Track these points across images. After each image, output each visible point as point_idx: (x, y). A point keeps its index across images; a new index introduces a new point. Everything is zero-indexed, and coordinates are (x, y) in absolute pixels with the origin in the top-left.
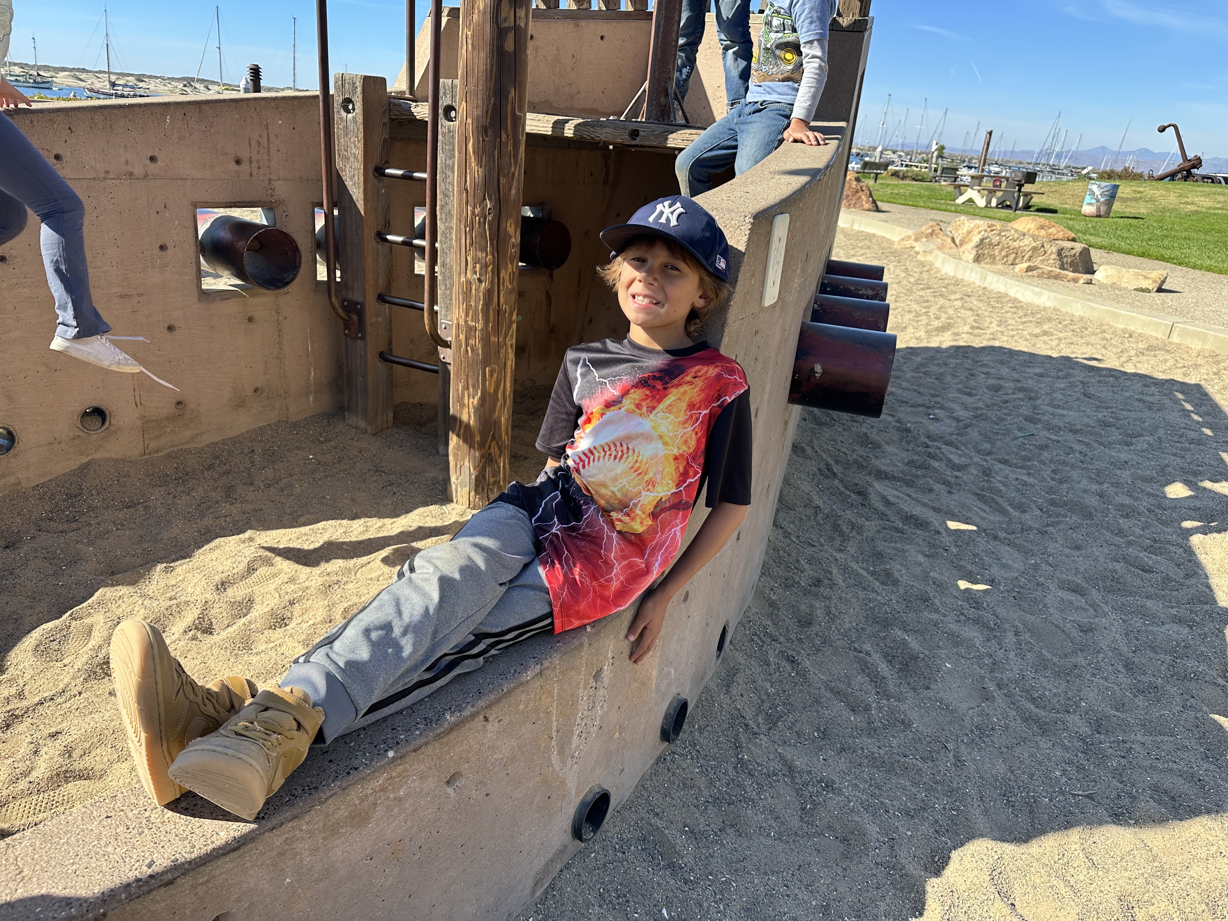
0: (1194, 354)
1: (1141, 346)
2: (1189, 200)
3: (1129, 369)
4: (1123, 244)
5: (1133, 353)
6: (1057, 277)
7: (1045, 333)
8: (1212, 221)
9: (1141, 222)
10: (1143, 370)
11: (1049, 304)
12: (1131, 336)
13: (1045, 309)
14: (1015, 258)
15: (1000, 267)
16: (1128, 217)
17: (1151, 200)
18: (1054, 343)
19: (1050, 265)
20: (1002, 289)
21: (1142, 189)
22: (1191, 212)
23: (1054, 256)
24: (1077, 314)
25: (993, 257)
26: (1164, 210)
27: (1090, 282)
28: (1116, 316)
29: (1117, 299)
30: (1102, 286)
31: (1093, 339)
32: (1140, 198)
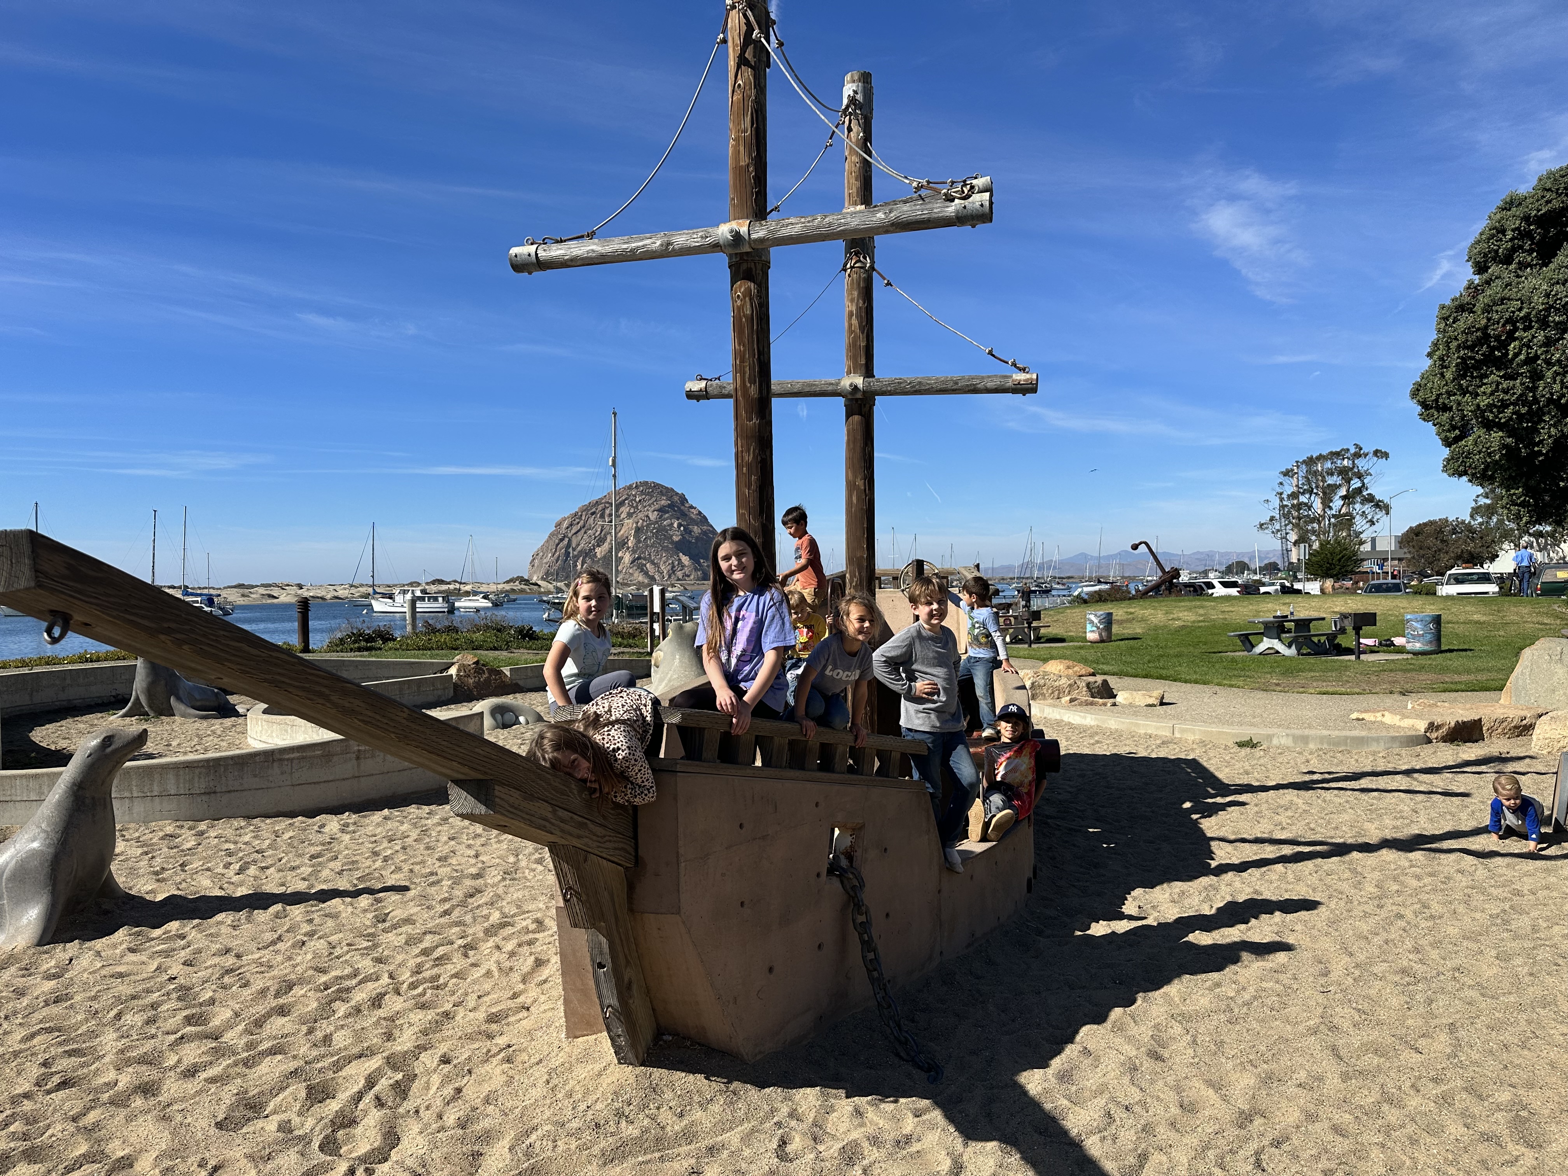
0: (1191, 742)
1: (1158, 742)
2: (1175, 616)
3: (1154, 756)
4: (1129, 669)
5: (1154, 747)
6: (1092, 704)
7: (1098, 742)
8: (1198, 634)
9: (1139, 642)
10: (1162, 755)
11: (1093, 723)
12: (1150, 737)
13: (1091, 727)
14: (1059, 694)
15: (1050, 701)
16: (1128, 639)
17: (1143, 620)
18: (1105, 747)
19: (1085, 696)
20: (1058, 717)
21: (1132, 610)
22: (1179, 627)
23: (1085, 689)
24: (1113, 727)
25: (1043, 695)
26: (1156, 628)
27: (1114, 705)
28: (1137, 725)
29: (1135, 714)
30: (1123, 706)
31: (1127, 742)
32: (1133, 619)
